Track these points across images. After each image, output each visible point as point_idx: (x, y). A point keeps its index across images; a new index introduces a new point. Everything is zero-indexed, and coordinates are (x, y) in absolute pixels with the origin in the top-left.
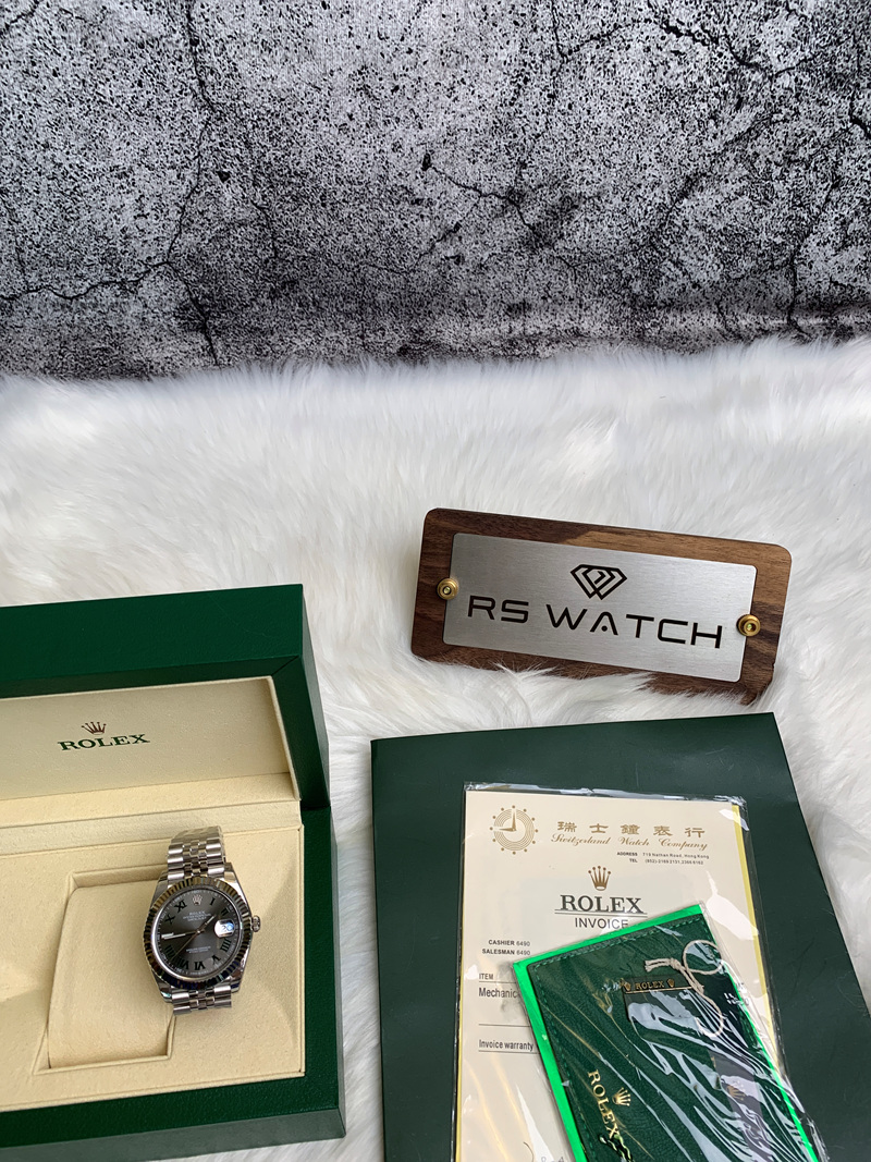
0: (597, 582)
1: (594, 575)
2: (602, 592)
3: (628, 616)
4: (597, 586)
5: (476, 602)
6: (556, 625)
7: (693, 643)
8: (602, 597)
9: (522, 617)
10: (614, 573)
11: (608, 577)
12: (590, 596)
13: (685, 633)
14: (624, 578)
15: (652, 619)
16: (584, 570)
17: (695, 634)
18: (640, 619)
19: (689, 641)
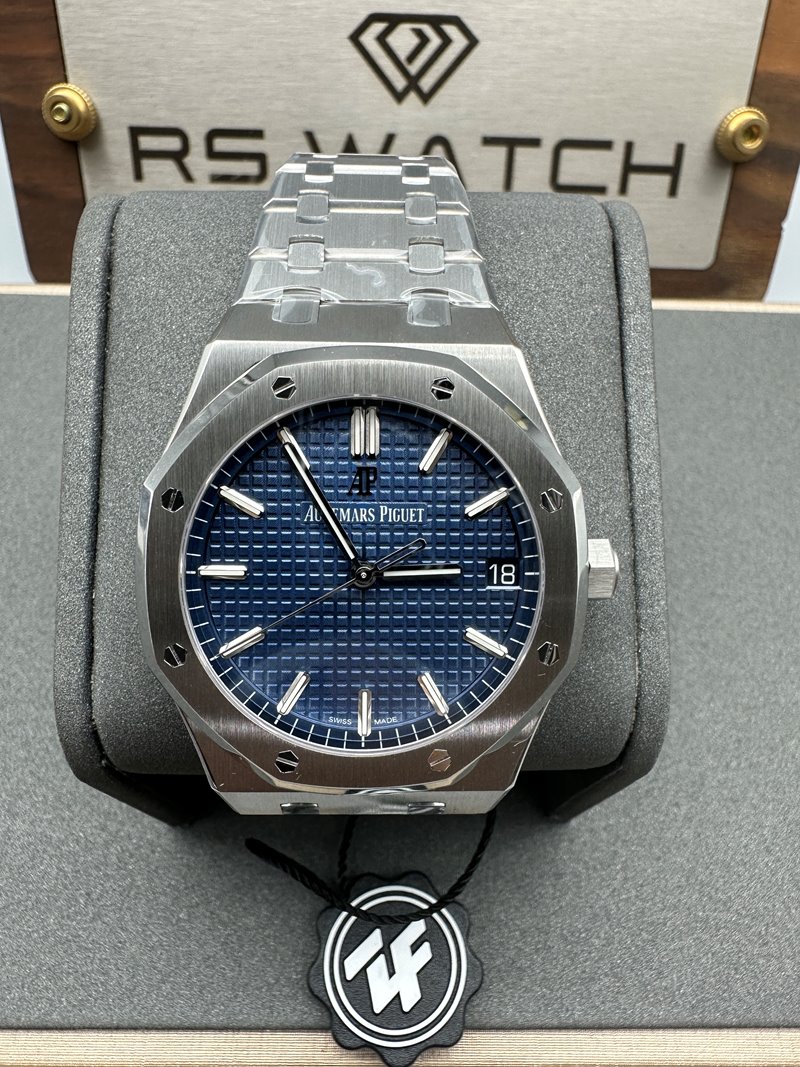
0: (412, 58)
1: (403, 40)
2: (426, 83)
3: (489, 141)
4: (413, 69)
5: (147, 143)
7: (623, 190)
8: (425, 98)
9: (252, 168)
10: (451, 30)
11: (435, 42)
12: (399, 97)
13: (603, 168)
14: (473, 42)
15: (534, 142)
16: (378, 27)
17: (629, 168)
18: (511, 143)
19: (614, 187)
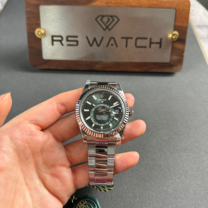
0: (107, 23)
1: (105, 19)
2: (110, 27)
3: (122, 38)
4: (107, 25)
5: (55, 38)
6: (91, 45)
7: (150, 47)
8: (110, 30)
11: (111, 20)
12: (104, 30)
13: (146, 43)
14: (119, 20)
15: (131, 38)
16: (100, 18)
17: (151, 43)
18: (127, 38)
19: (148, 46)
